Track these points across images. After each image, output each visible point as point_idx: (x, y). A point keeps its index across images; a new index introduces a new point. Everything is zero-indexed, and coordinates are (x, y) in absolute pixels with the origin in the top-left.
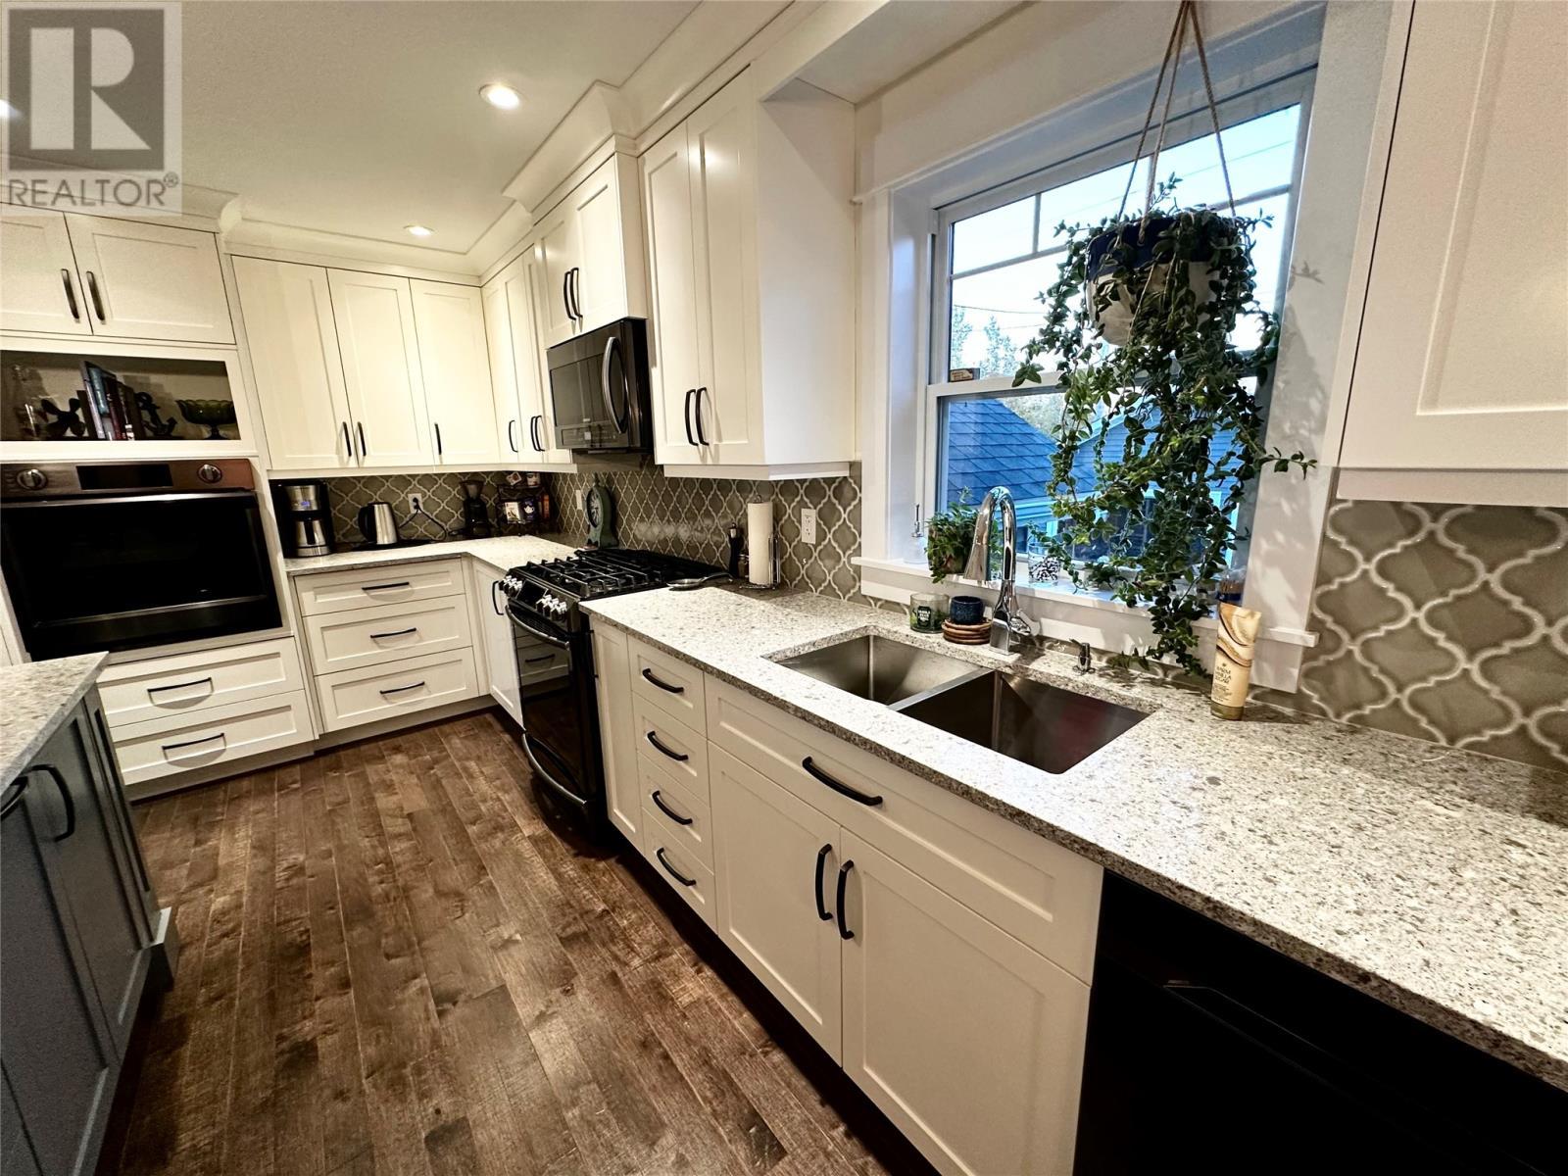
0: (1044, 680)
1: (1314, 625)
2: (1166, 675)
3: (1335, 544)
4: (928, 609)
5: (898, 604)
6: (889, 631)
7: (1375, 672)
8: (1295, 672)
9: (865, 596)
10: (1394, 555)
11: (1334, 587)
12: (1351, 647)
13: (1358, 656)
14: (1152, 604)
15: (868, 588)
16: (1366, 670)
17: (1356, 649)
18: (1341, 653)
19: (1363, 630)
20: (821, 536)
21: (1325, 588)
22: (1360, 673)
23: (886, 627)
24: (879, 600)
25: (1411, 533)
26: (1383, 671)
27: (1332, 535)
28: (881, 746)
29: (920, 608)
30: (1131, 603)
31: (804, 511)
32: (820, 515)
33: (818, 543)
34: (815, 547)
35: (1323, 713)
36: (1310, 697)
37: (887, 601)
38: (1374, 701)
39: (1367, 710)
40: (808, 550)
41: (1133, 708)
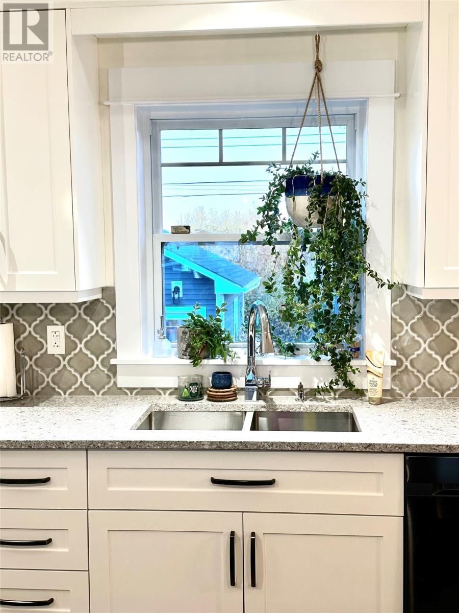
0: (286, 410)
1: (393, 356)
2: (335, 395)
3: (395, 320)
4: (196, 384)
5: (154, 389)
6: (169, 405)
7: (416, 373)
8: (389, 379)
9: (121, 389)
10: (415, 322)
11: (397, 338)
12: (406, 364)
13: (409, 367)
14: (329, 357)
15: (123, 381)
16: (413, 372)
17: (408, 364)
18: (403, 367)
19: (409, 356)
20: (70, 346)
21: (394, 339)
22: (411, 374)
23: (166, 403)
24: (135, 389)
25: (419, 313)
26: (418, 371)
27: (394, 316)
28: (284, 443)
29: (191, 384)
30: (318, 359)
31: (50, 329)
32: (69, 329)
33: (68, 352)
34: (64, 357)
35: (401, 396)
36: (396, 390)
37: (142, 389)
38: (417, 385)
39: (416, 389)
40: (55, 361)
41: (336, 411)
